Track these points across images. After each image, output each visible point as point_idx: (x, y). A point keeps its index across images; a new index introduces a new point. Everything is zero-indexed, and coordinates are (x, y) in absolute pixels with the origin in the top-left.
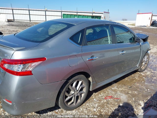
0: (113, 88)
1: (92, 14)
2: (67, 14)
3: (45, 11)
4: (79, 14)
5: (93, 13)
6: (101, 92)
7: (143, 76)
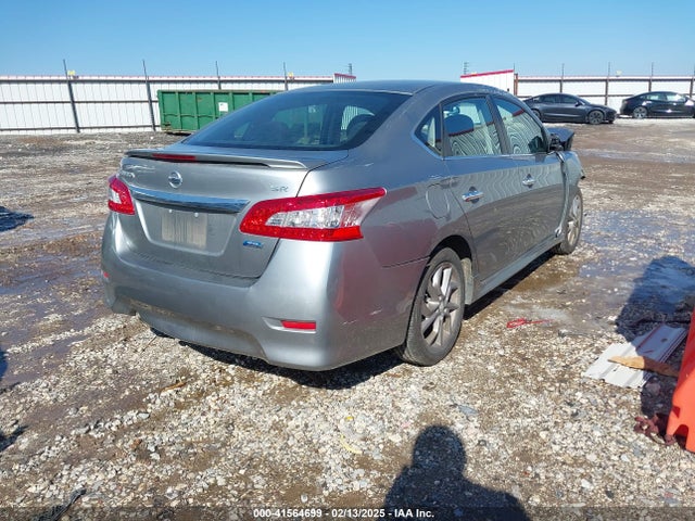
0: (513, 302)
1: (286, 87)
2: (180, 93)
3: (69, 83)
4: (225, 87)
5: (286, 82)
6: (486, 315)
7: (580, 263)
